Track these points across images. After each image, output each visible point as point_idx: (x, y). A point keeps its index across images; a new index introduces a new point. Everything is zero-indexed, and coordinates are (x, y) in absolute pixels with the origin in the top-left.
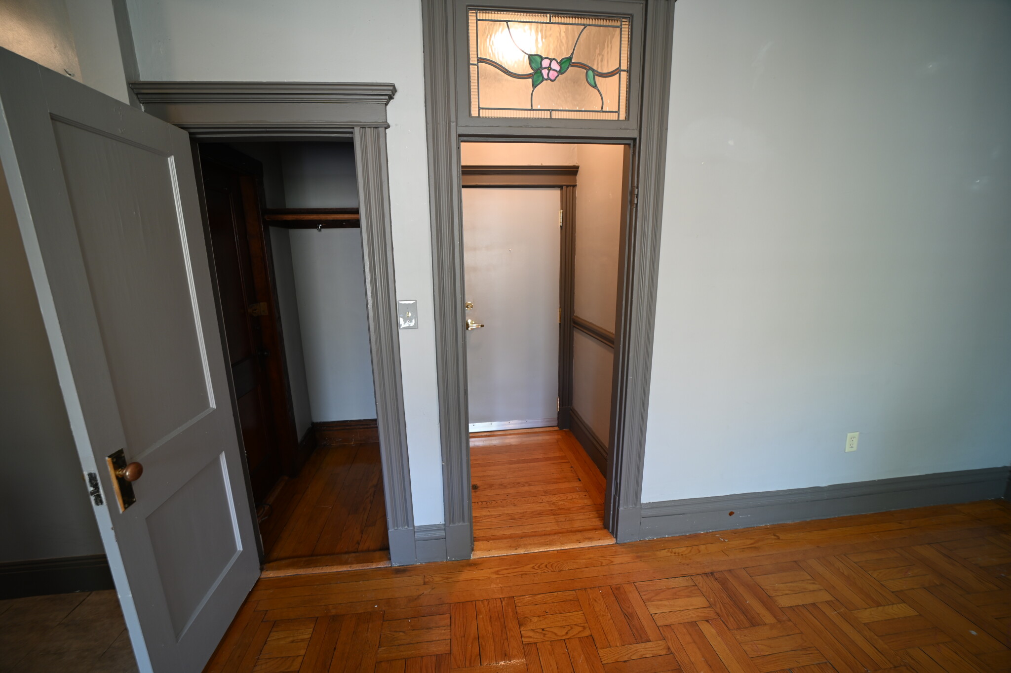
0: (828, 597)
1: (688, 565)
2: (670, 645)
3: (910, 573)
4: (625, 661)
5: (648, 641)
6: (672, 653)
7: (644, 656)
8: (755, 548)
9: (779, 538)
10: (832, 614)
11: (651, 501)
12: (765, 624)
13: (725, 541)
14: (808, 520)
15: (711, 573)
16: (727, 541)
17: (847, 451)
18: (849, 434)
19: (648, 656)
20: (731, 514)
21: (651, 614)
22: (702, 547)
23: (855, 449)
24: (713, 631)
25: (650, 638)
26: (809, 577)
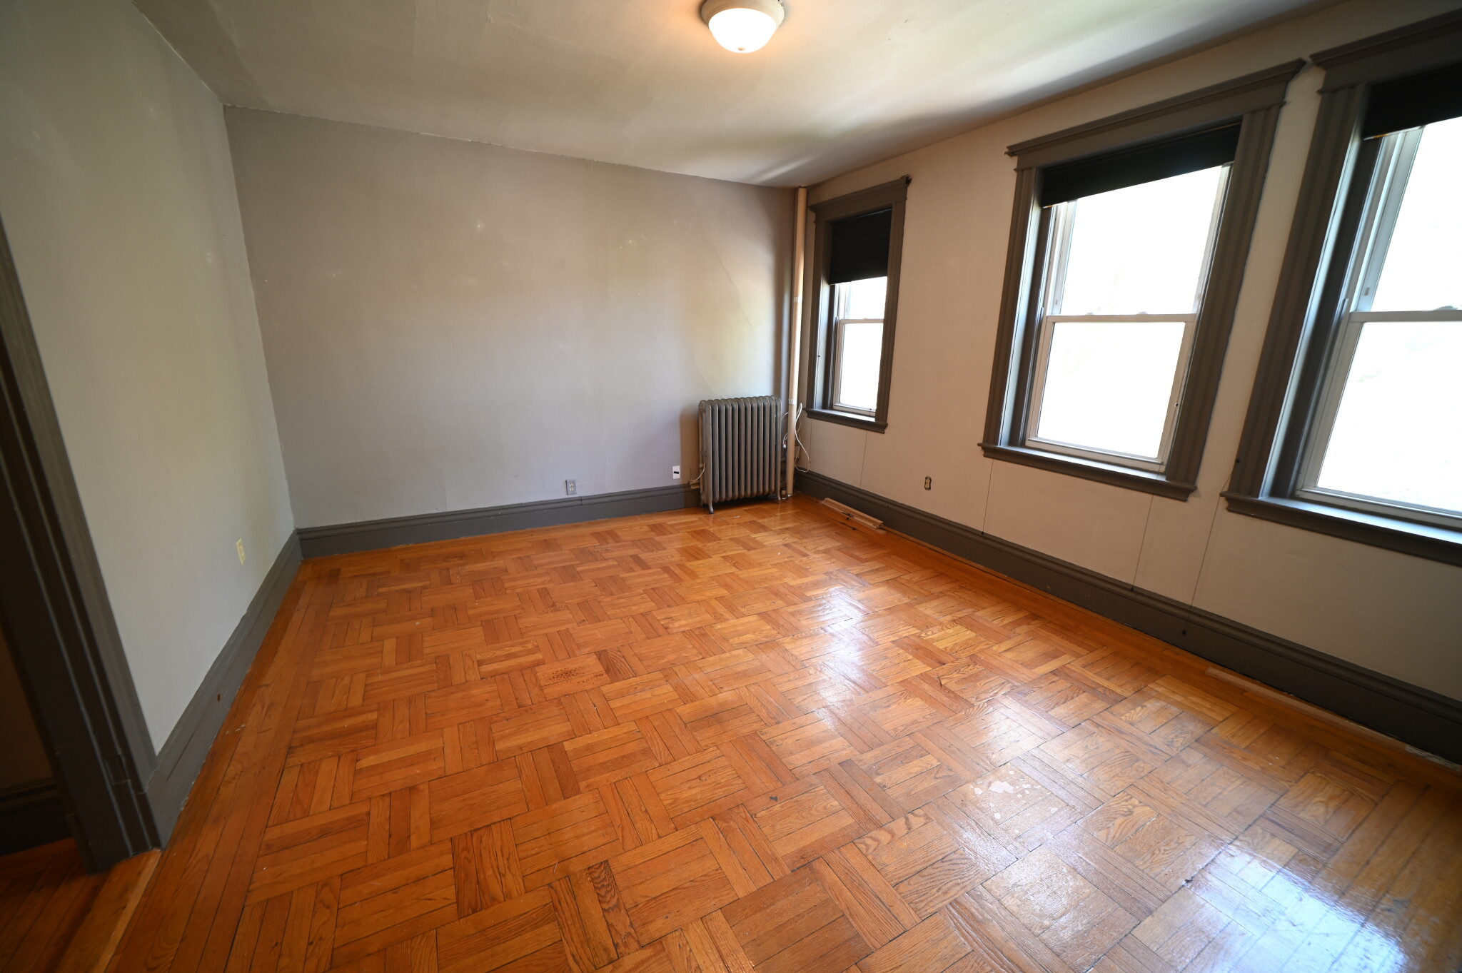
0: (361, 675)
1: (264, 768)
2: (377, 794)
4: (390, 836)
5: (368, 814)
6: (390, 794)
7: (388, 817)
8: (269, 707)
9: (267, 685)
12: (377, 720)
13: (244, 729)
14: (254, 658)
15: (290, 748)
16: (243, 726)
18: (237, 544)
19: (388, 814)
20: (219, 697)
21: (330, 809)
22: (241, 750)
23: (244, 558)
24: (372, 757)
25: (365, 811)
26: (334, 680)
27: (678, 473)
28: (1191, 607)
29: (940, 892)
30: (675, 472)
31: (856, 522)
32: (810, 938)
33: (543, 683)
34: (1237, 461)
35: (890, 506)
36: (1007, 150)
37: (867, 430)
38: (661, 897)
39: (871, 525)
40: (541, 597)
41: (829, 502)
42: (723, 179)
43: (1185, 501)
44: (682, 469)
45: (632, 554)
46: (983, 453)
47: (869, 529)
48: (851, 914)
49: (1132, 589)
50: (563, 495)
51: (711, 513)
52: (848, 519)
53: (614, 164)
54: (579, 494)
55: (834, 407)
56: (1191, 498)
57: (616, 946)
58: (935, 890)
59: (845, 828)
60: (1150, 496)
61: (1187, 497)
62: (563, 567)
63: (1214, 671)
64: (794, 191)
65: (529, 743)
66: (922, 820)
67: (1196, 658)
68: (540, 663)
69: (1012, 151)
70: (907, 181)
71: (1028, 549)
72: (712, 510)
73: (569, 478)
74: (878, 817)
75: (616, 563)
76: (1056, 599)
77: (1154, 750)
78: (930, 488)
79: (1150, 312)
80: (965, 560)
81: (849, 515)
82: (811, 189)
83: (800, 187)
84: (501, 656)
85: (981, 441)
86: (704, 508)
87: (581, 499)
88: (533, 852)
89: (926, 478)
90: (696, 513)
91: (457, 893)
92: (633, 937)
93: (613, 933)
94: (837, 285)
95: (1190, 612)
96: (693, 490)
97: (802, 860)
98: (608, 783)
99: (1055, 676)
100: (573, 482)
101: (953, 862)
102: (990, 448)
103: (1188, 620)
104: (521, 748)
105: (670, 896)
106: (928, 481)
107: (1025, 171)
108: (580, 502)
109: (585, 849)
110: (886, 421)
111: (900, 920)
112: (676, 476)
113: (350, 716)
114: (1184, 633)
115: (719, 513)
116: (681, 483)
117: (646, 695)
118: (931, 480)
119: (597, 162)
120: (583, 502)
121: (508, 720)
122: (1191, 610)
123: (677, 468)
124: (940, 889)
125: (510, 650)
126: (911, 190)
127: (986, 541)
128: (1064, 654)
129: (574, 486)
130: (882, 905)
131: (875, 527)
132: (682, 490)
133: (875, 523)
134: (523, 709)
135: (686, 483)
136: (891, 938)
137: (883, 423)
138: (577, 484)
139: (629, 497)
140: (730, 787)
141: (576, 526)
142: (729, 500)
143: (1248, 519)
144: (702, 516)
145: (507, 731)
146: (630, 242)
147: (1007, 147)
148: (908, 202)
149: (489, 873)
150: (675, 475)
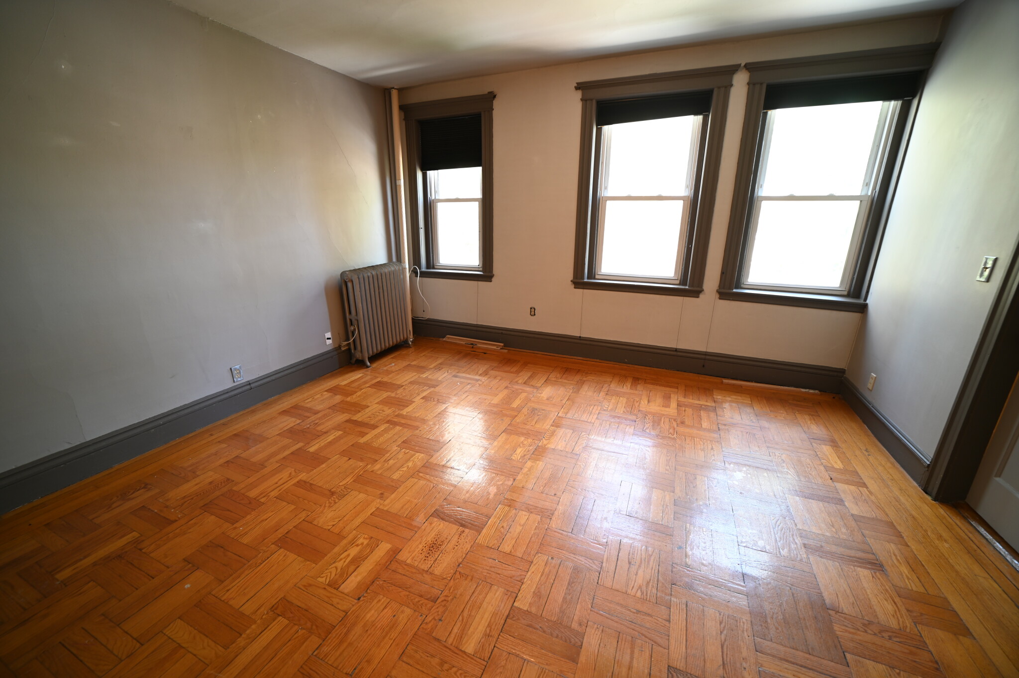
27: (330, 339)
28: (706, 352)
30: (328, 339)
31: (479, 348)
33: (425, 567)
34: (722, 273)
35: (503, 332)
36: (576, 85)
37: (477, 280)
39: (495, 347)
40: (309, 491)
41: (450, 338)
42: (333, 69)
43: (698, 297)
44: (332, 334)
45: (345, 420)
46: (573, 286)
47: (494, 350)
49: (676, 350)
50: (228, 384)
51: (368, 367)
52: (473, 347)
55: (435, 267)
56: (701, 296)
60: (682, 298)
61: (699, 295)
62: (292, 453)
63: (726, 381)
64: (388, 91)
65: (489, 625)
67: (711, 377)
68: (395, 552)
69: (579, 87)
70: (492, 96)
71: (610, 340)
72: (369, 364)
75: (340, 433)
76: (633, 366)
77: (754, 427)
78: (535, 315)
79: (664, 195)
80: (569, 357)
81: (472, 344)
82: (401, 90)
83: (393, 88)
84: (348, 566)
85: (571, 279)
86: (360, 364)
87: (249, 383)
89: (531, 308)
90: (360, 369)
94: (428, 173)
95: (706, 355)
96: (344, 351)
98: (589, 611)
100: (236, 369)
102: (578, 283)
103: (705, 359)
104: (487, 635)
105: (727, 654)
106: (533, 310)
107: (588, 102)
108: (249, 387)
109: (646, 671)
110: (492, 273)
112: (329, 342)
114: (704, 366)
115: (374, 365)
116: (333, 347)
118: (535, 309)
120: (253, 385)
121: (440, 620)
122: (706, 354)
123: (328, 335)
125: (348, 555)
126: (496, 103)
127: (582, 342)
131: (499, 348)
132: (335, 353)
133: (498, 346)
134: (439, 600)
135: (337, 346)
137: (489, 274)
139: (294, 370)
140: (652, 558)
141: (253, 412)
142: (378, 352)
143: (728, 302)
144: (363, 371)
145: (455, 630)
147: (577, 83)
148: (494, 112)
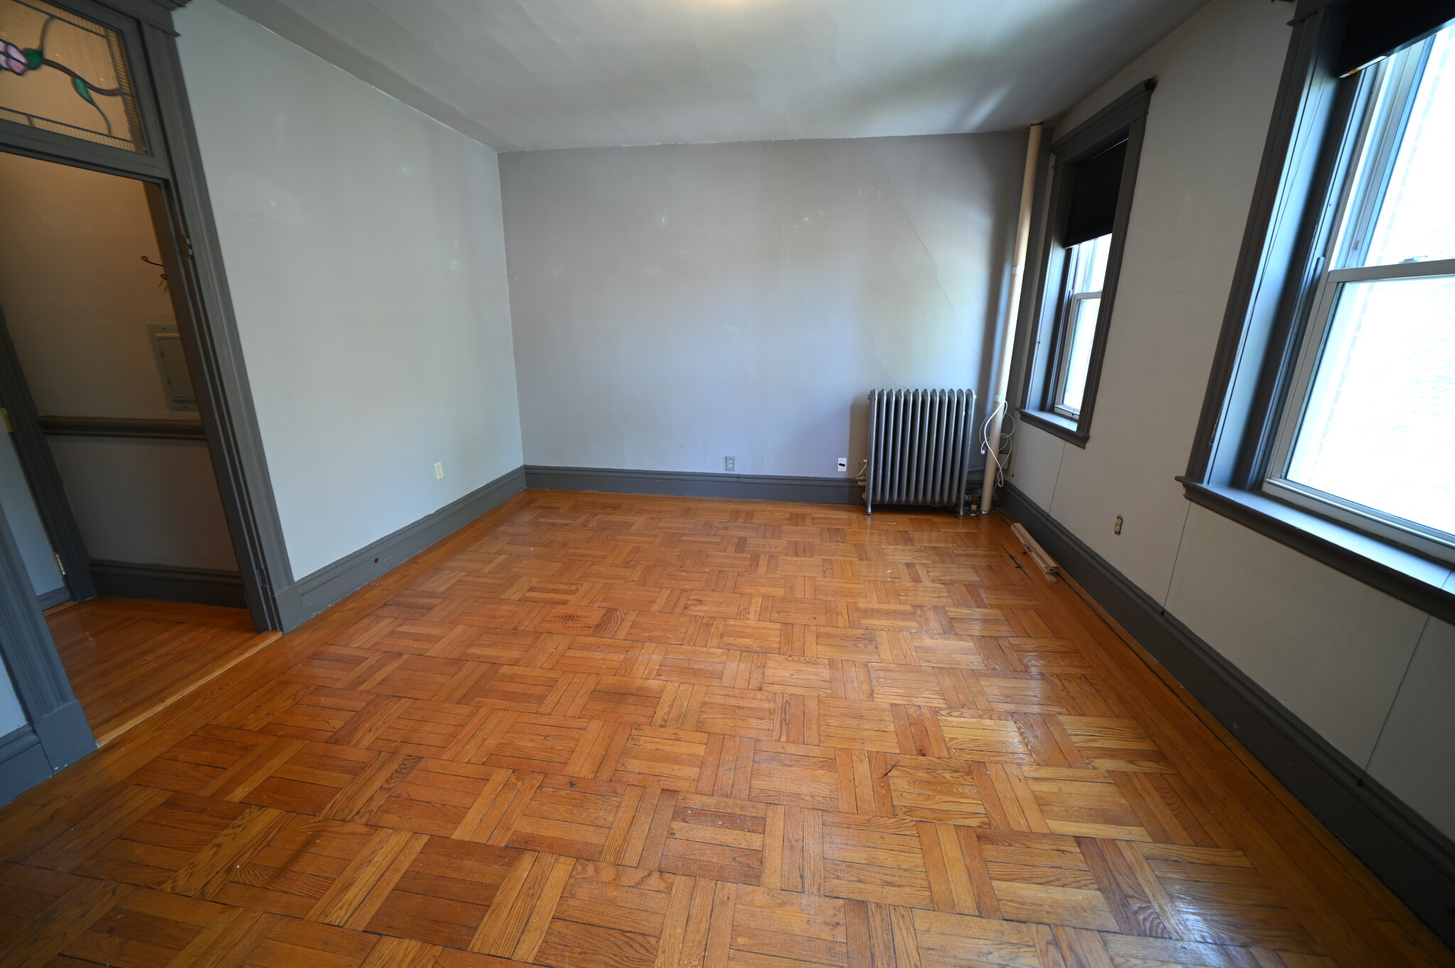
0: (465, 574)
2: (384, 650)
3: (499, 542)
4: (359, 677)
5: (367, 659)
6: (389, 652)
7: (372, 665)
8: (406, 576)
9: (418, 563)
10: (471, 579)
11: (304, 576)
12: (437, 605)
13: (381, 584)
17: (438, 478)
18: (436, 465)
19: (374, 664)
20: (376, 561)
22: (366, 596)
23: (442, 476)
24: (408, 627)
25: (368, 656)
26: (449, 571)
27: (844, 465)
29: (582, 956)
30: (840, 464)
31: (1031, 558)
32: (448, 902)
35: (1075, 548)
37: (1066, 440)
38: (415, 802)
39: (1043, 566)
41: (1018, 529)
44: (849, 461)
46: (1184, 492)
47: (1041, 570)
48: (494, 911)
50: (721, 470)
51: (866, 514)
53: (793, 140)
54: (738, 471)
55: (1055, 409)
57: (358, 812)
58: (579, 950)
59: (587, 844)
60: (1425, 616)
64: (1024, 133)
65: (488, 656)
66: (662, 886)
70: (1151, 84)
72: (870, 510)
73: (729, 455)
74: (627, 855)
78: (1119, 532)
81: (1028, 548)
82: (1044, 126)
83: (1032, 125)
85: (1182, 473)
86: (861, 508)
87: (738, 477)
88: (399, 727)
89: (1118, 518)
90: (848, 511)
91: (342, 728)
92: (370, 815)
93: (367, 804)
94: (1075, 248)
96: (853, 486)
97: (523, 844)
98: (492, 707)
99: (1075, 845)
100: (733, 459)
101: (630, 942)
102: (1192, 486)
104: (480, 657)
105: (419, 805)
106: (1120, 522)
108: (736, 480)
109: (425, 743)
110: (1088, 431)
111: (519, 946)
112: (842, 469)
113: (430, 597)
115: (879, 516)
116: (846, 477)
117: (597, 655)
118: (1122, 520)
119: (776, 141)
120: (741, 480)
121: (497, 635)
123: (844, 461)
124: (585, 953)
126: (1157, 98)
128: (1141, 825)
129: (733, 464)
130: (524, 924)
131: (1047, 570)
132: (843, 484)
133: (1048, 565)
134: (514, 631)
135: (851, 477)
136: (492, 953)
137: (1084, 434)
138: (736, 462)
139: (797, 483)
140: (556, 756)
142: (897, 505)
144: (854, 516)
146: (806, 219)
149: (367, 726)
150: (841, 467)
